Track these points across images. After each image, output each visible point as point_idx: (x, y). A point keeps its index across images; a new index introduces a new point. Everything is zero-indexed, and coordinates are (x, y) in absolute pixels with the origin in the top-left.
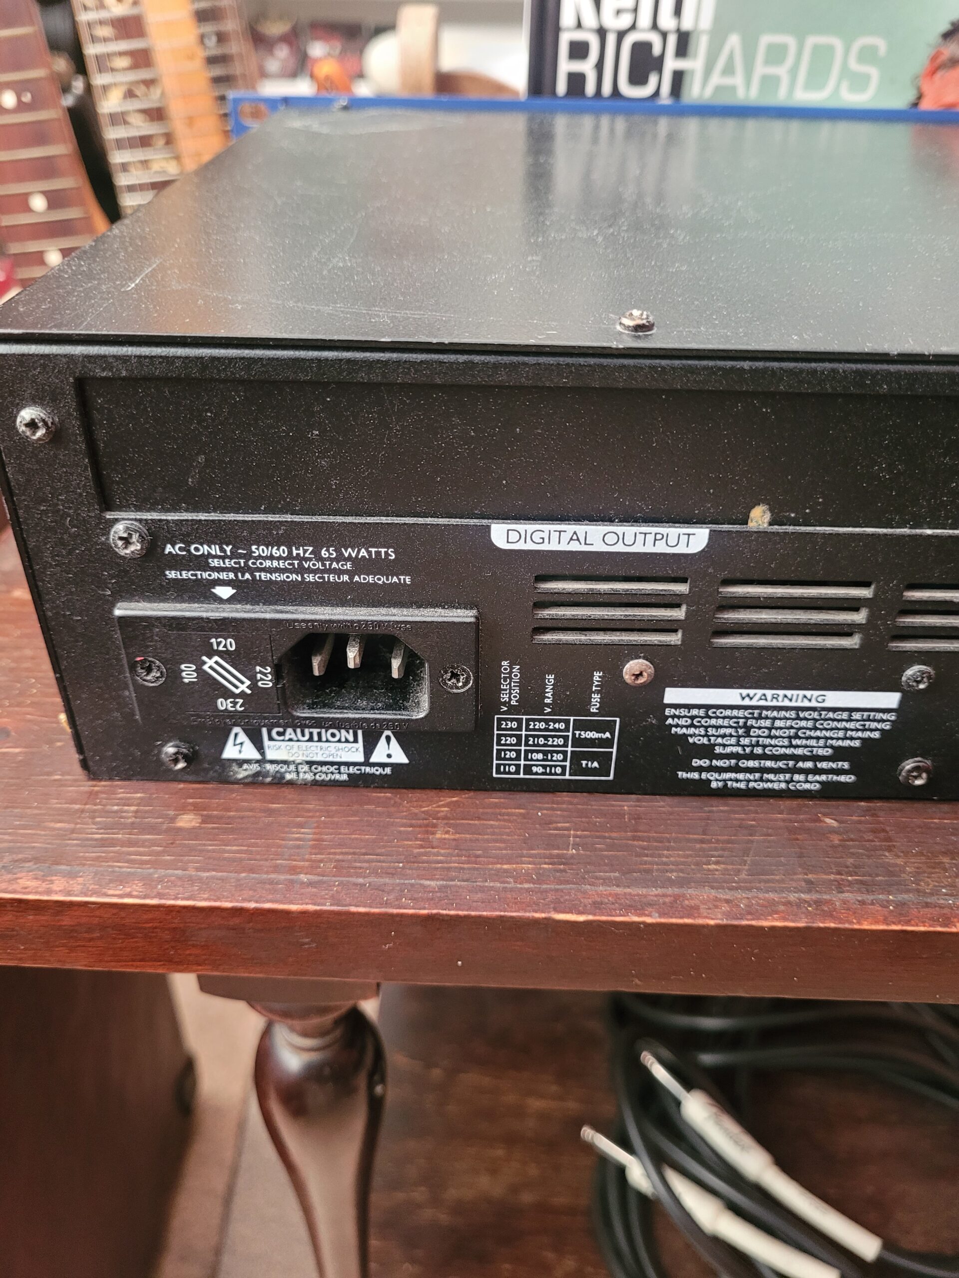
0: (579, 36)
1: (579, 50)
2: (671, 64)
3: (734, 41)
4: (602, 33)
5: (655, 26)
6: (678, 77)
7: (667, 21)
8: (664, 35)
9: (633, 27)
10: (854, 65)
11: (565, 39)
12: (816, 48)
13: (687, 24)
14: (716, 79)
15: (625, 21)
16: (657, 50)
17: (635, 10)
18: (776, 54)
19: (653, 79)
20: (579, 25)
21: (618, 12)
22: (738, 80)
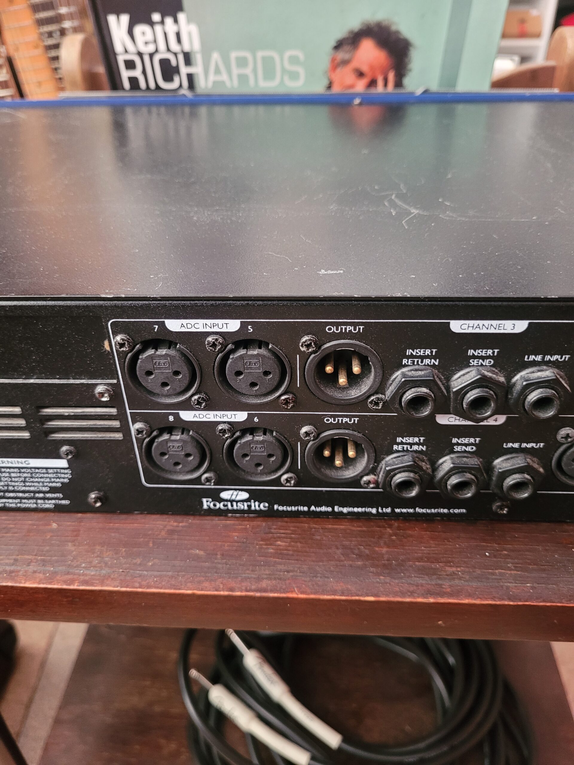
0: (128, 57)
1: (130, 65)
2: (184, 70)
3: (216, 56)
4: (140, 54)
5: (168, 50)
6: (190, 77)
7: (174, 46)
8: (176, 54)
9: (157, 51)
10: (287, 66)
11: (121, 59)
12: (264, 59)
13: (187, 48)
14: (212, 78)
15: (151, 48)
16: (174, 63)
17: (155, 41)
18: (242, 62)
19: (176, 79)
20: (126, 51)
21: (146, 43)
22: (224, 77)
